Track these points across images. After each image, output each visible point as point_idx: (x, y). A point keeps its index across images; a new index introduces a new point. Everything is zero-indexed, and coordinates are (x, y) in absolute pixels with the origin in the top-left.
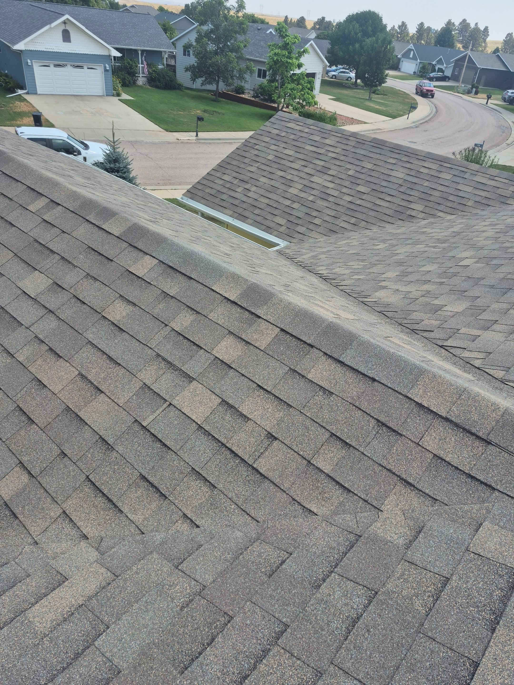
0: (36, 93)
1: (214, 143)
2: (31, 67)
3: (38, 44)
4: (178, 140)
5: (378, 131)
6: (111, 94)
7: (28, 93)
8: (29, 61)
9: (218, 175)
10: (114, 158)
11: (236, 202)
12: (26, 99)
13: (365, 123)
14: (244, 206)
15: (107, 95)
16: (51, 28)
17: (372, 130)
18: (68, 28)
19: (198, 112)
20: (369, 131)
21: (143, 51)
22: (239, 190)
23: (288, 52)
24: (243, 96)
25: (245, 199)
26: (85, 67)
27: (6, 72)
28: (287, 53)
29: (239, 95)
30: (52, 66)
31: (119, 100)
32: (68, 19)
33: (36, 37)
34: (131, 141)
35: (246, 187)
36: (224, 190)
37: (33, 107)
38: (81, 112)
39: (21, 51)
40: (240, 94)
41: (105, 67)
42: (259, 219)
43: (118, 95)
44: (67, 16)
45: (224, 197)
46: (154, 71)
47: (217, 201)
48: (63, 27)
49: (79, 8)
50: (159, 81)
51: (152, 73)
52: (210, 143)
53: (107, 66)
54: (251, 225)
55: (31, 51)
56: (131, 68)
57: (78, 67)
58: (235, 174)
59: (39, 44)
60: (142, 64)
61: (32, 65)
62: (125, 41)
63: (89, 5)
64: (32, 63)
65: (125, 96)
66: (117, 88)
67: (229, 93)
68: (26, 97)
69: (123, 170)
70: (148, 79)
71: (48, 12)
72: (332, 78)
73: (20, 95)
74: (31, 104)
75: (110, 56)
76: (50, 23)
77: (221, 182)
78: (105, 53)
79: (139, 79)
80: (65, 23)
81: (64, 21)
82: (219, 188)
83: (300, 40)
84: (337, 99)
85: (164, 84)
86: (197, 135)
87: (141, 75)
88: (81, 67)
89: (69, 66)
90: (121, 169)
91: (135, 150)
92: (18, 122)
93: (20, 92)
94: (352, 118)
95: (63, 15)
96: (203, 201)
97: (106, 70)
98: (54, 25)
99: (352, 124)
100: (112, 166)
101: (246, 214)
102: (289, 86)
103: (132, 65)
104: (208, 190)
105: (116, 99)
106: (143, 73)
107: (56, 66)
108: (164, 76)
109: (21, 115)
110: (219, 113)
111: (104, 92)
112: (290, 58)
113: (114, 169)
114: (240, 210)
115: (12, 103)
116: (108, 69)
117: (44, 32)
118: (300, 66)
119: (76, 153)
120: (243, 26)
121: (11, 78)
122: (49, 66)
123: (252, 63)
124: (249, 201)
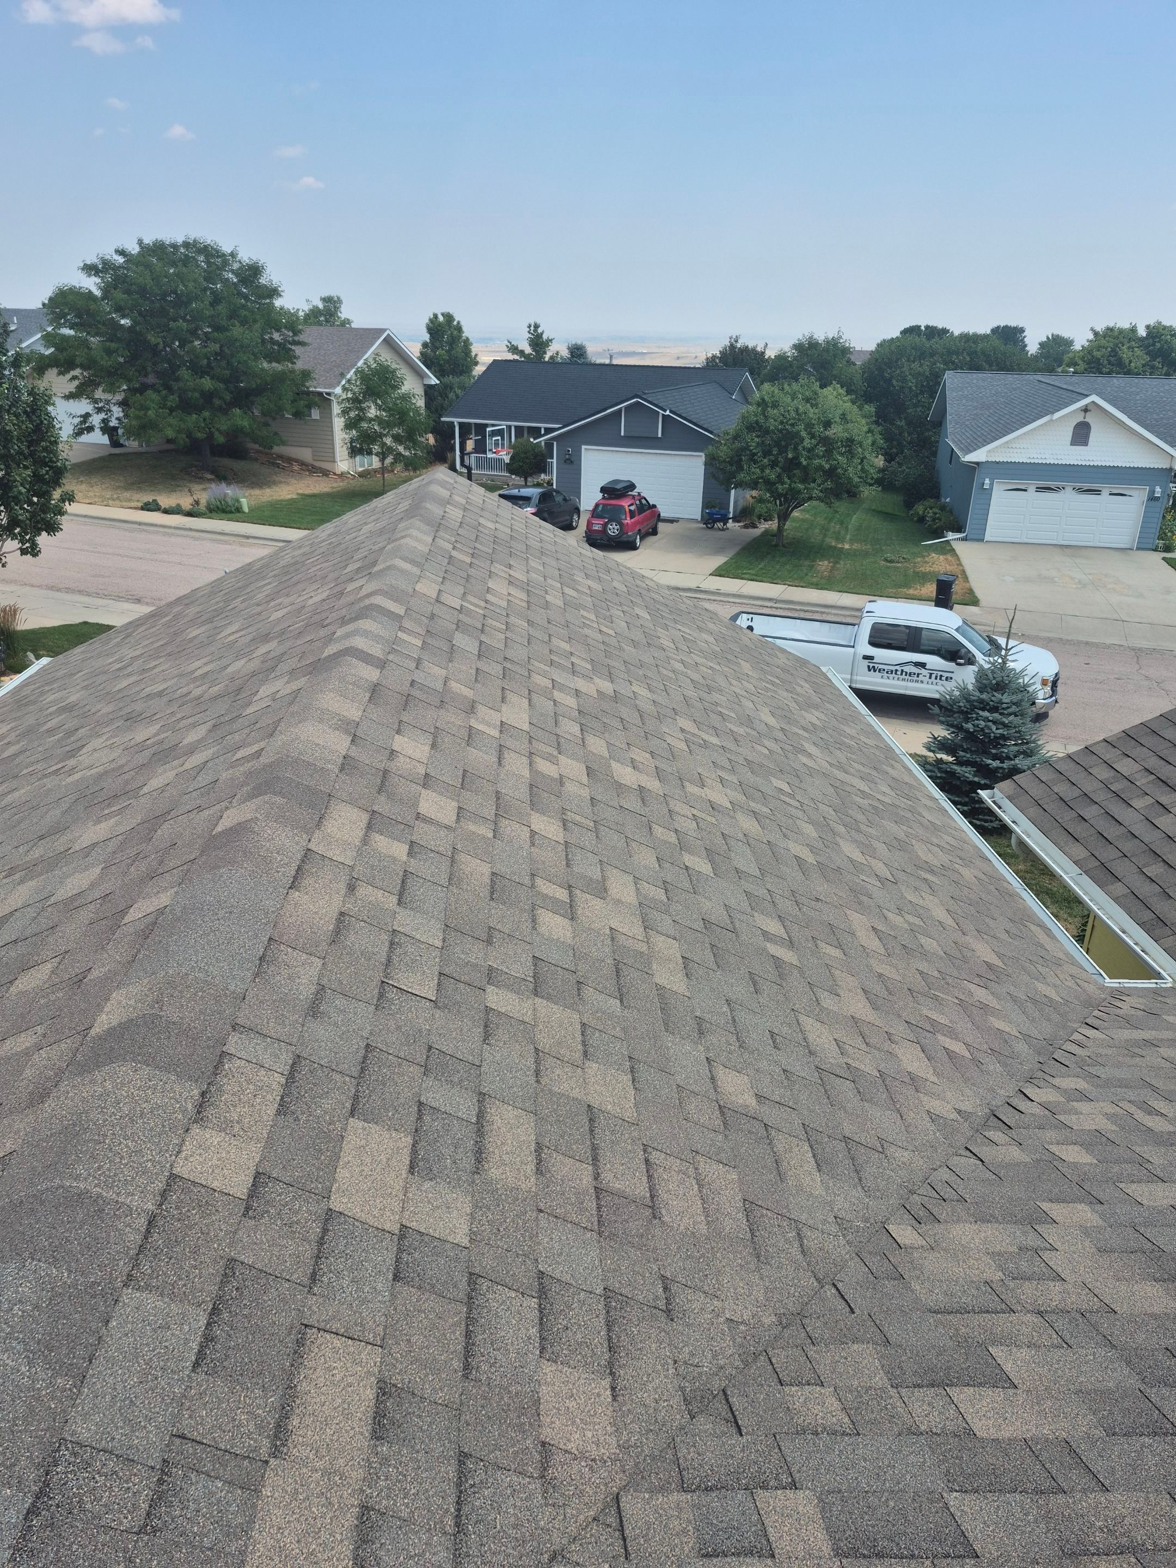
0: (979, 540)
2: (988, 492)
3: (1015, 450)
6: (1148, 547)
7: (963, 539)
8: (987, 481)
9: (1107, 757)
10: (994, 682)
11: (1112, 832)
12: (954, 550)
14: (1128, 846)
15: (1138, 549)
16: (1050, 421)
18: (1089, 419)
22: (1139, 803)
25: (1140, 829)
26: (1105, 493)
27: (948, 500)
30: (1032, 489)
31: (1164, 559)
32: (1093, 402)
33: (1017, 438)
34: (1140, 649)
35: (1164, 800)
36: (1100, 797)
37: (960, 564)
38: (1056, 579)
39: (978, 463)
41: (1152, 492)
42: (1145, 889)
43: (1167, 549)
44: (1094, 398)
45: (1090, 812)
47: (1066, 817)
48: (1080, 418)
53: (1158, 489)
54: (1116, 900)
55: (998, 463)
57: (1087, 491)
58: (1153, 762)
59: (1019, 451)
61: (991, 489)
64: (992, 484)
66: (1169, 534)
68: (959, 547)
69: (1008, 708)
71: (1061, 392)
73: (947, 541)
74: (958, 559)
75: (1170, 470)
76: (1053, 413)
77: (1103, 773)
78: (1160, 464)
80: (1086, 410)
81: (1086, 406)
82: (1089, 786)
88: (1094, 492)
89: (1069, 490)
90: (1004, 706)
91: (1137, 667)
92: (911, 591)
93: (951, 536)
95: (1087, 396)
96: (1034, 811)
97: (1152, 498)
98: (1057, 415)
100: (984, 696)
101: (1120, 868)
104: (1062, 789)
105: (1158, 557)
107: (1040, 489)
109: (923, 578)
111: (1134, 541)
113: (988, 704)
114: (1108, 854)
115: (923, 557)
116: (1157, 495)
117: (1035, 429)
119: (962, 661)
121: (951, 512)
122: (1025, 490)
124: (1149, 836)
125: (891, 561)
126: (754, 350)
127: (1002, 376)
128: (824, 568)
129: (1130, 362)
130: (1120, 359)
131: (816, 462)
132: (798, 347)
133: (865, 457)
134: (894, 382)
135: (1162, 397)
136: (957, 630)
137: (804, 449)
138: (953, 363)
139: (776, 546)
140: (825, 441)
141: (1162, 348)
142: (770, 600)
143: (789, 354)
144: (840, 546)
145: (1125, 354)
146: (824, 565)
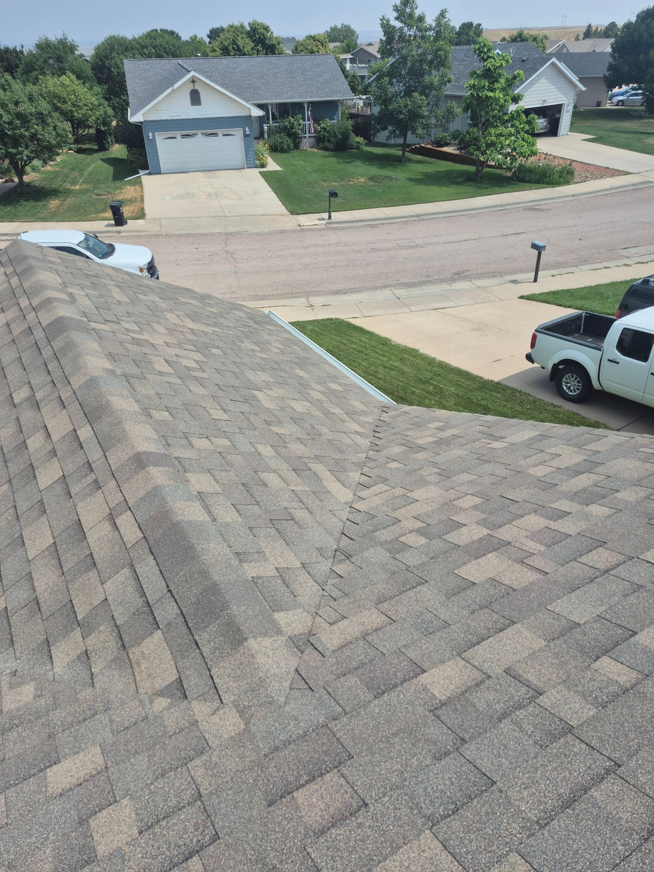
0: (160, 173)
1: (349, 228)
2: (154, 141)
3: (160, 112)
4: (300, 226)
5: (643, 186)
6: (253, 165)
7: (150, 174)
8: (150, 134)
12: (141, 182)
13: (627, 173)
15: (247, 166)
16: (173, 90)
17: (634, 185)
18: (197, 87)
19: (362, 180)
20: (626, 186)
21: (309, 103)
23: (490, 83)
24: (446, 149)
26: (220, 135)
28: (487, 84)
29: (439, 149)
30: (179, 137)
31: (259, 172)
32: (194, 76)
33: (157, 103)
34: (229, 233)
37: (142, 191)
38: (196, 194)
39: (141, 123)
40: (442, 146)
41: (244, 131)
43: (263, 166)
44: (192, 73)
46: (324, 129)
48: (191, 87)
49: (238, 59)
50: (329, 141)
51: (320, 131)
52: (342, 229)
53: (247, 129)
55: (153, 121)
56: (292, 128)
57: (211, 134)
59: (162, 112)
60: (309, 120)
61: (154, 139)
62: (287, 94)
63: (273, 53)
64: (154, 136)
65: (272, 166)
66: (261, 157)
67: (429, 146)
68: (144, 180)
70: (317, 140)
72: (617, 105)
73: (139, 177)
74: (142, 188)
75: (250, 116)
78: (245, 114)
79: (304, 140)
80: (193, 81)
83: (510, 61)
84: (598, 140)
85: (335, 144)
86: (330, 217)
87: (307, 135)
88: (215, 135)
89: (200, 135)
91: (224, 246)
93: (142, 172)
94: (608, 168)
95: (188, 73)
97: (246, 136)
98: (176, 86)
99: (602, 177)
102: (492, 131)
103: (293, 124)
105: (256, 171)
106: (309, 133)
107: (184, 136)
108: (335, 133)
110: (391, 179)
111: (243, 163)
112: (493, 90)
115: (122, 189)
116: (248, 133)
117: (165, 97)
118: (516, 99)
120: (440, 53)
122: (175, 138)
123: (454, 103)
125: (100, 195)
126: (15, 50)
127: (158, 62)
128: (53, 206)
129: (244, 47)
130: (238, 46)
131: (18, 131)
132: (39, 46)
133: (56, 125)
134: (113, 69)
135: (250, 70)
136: (78, 245)
137: (5, 123)
138: (145, 53)
139: (22, 193)
140: (19, 116)
141: (260, 37)
142: (6, 235)
143: (34, 52)
144: (72, 188)
145: (240, 43)
146: (54, 203)
